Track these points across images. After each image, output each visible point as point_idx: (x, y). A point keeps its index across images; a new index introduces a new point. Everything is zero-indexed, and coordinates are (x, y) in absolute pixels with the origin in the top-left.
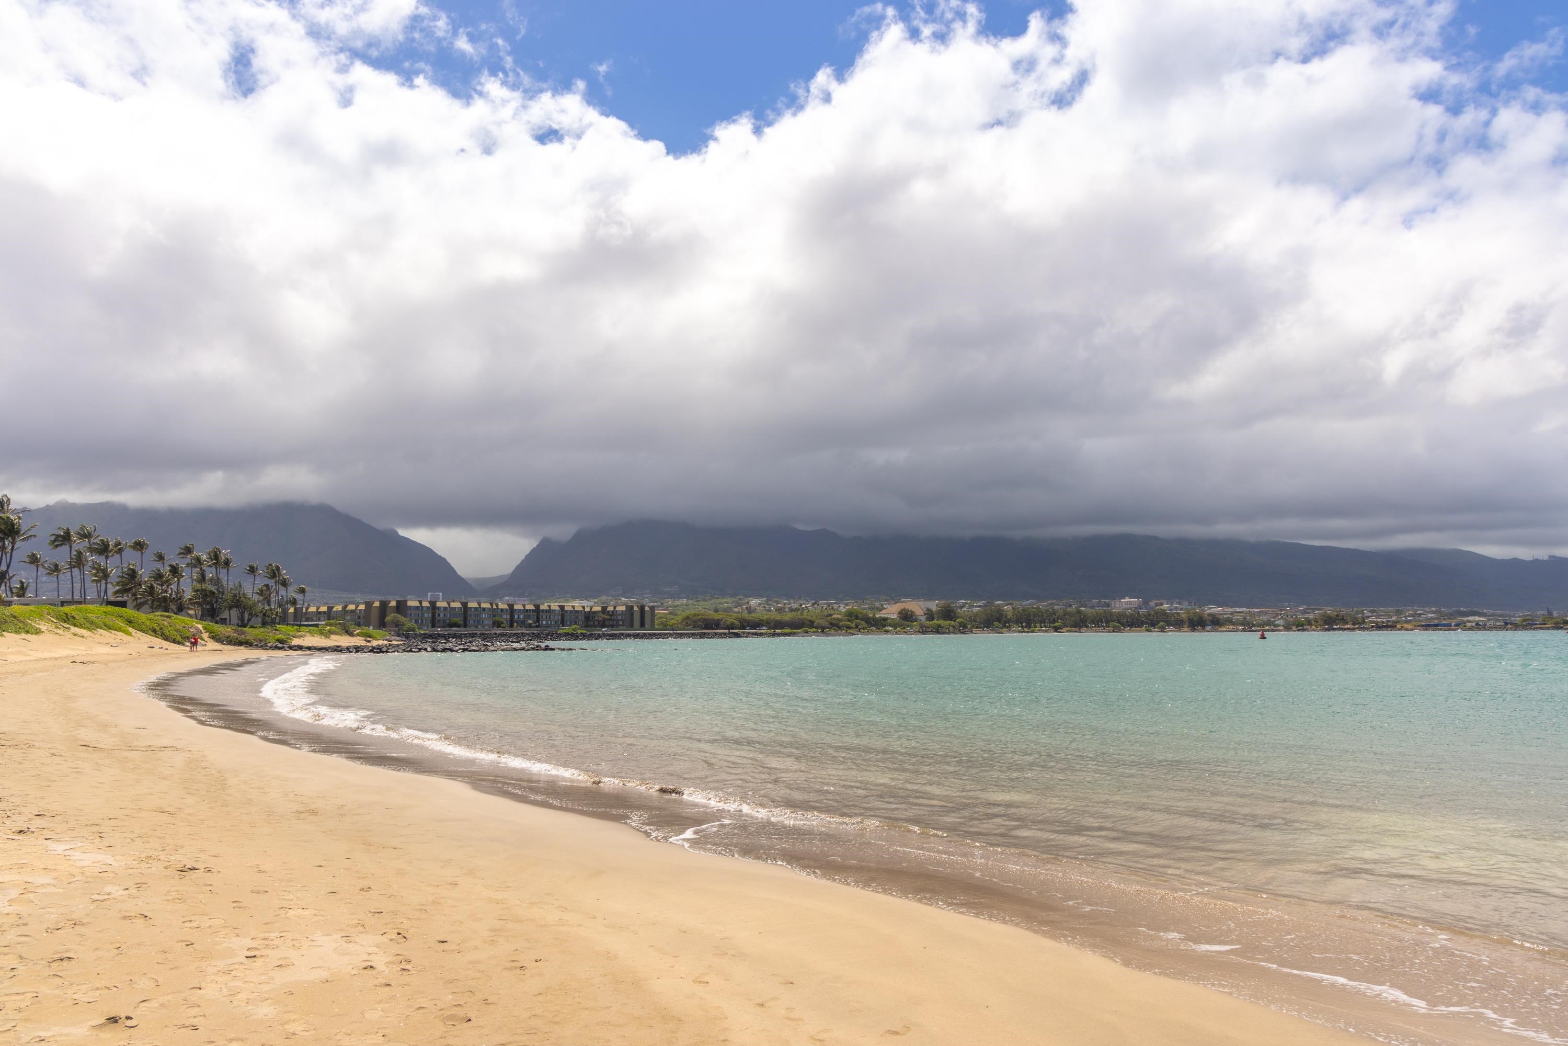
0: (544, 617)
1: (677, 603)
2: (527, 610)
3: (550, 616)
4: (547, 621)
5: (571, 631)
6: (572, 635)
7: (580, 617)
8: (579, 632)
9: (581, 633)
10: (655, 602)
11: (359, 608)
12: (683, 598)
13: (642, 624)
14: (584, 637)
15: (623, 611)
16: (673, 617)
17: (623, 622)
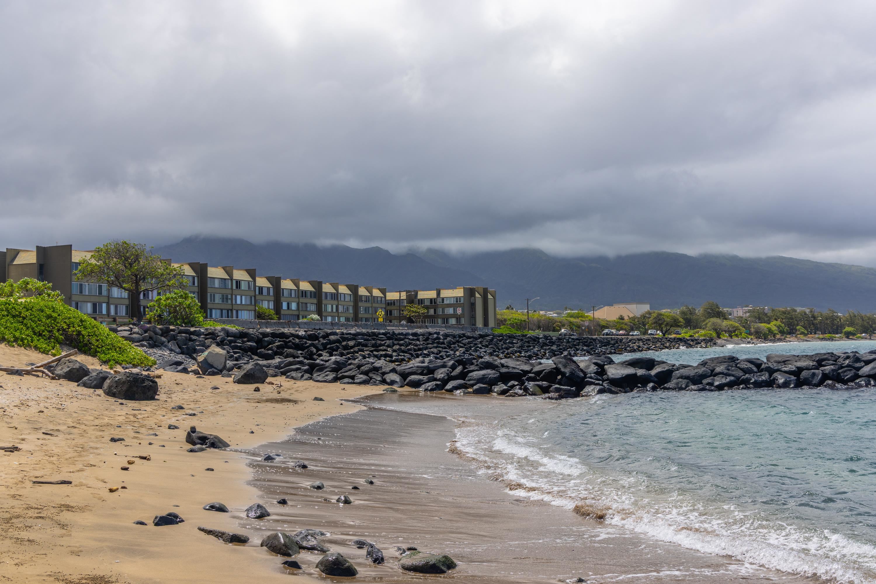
0: (329, 308)
2: (302, 291)
3: (337, 307)
7: (379, 309)
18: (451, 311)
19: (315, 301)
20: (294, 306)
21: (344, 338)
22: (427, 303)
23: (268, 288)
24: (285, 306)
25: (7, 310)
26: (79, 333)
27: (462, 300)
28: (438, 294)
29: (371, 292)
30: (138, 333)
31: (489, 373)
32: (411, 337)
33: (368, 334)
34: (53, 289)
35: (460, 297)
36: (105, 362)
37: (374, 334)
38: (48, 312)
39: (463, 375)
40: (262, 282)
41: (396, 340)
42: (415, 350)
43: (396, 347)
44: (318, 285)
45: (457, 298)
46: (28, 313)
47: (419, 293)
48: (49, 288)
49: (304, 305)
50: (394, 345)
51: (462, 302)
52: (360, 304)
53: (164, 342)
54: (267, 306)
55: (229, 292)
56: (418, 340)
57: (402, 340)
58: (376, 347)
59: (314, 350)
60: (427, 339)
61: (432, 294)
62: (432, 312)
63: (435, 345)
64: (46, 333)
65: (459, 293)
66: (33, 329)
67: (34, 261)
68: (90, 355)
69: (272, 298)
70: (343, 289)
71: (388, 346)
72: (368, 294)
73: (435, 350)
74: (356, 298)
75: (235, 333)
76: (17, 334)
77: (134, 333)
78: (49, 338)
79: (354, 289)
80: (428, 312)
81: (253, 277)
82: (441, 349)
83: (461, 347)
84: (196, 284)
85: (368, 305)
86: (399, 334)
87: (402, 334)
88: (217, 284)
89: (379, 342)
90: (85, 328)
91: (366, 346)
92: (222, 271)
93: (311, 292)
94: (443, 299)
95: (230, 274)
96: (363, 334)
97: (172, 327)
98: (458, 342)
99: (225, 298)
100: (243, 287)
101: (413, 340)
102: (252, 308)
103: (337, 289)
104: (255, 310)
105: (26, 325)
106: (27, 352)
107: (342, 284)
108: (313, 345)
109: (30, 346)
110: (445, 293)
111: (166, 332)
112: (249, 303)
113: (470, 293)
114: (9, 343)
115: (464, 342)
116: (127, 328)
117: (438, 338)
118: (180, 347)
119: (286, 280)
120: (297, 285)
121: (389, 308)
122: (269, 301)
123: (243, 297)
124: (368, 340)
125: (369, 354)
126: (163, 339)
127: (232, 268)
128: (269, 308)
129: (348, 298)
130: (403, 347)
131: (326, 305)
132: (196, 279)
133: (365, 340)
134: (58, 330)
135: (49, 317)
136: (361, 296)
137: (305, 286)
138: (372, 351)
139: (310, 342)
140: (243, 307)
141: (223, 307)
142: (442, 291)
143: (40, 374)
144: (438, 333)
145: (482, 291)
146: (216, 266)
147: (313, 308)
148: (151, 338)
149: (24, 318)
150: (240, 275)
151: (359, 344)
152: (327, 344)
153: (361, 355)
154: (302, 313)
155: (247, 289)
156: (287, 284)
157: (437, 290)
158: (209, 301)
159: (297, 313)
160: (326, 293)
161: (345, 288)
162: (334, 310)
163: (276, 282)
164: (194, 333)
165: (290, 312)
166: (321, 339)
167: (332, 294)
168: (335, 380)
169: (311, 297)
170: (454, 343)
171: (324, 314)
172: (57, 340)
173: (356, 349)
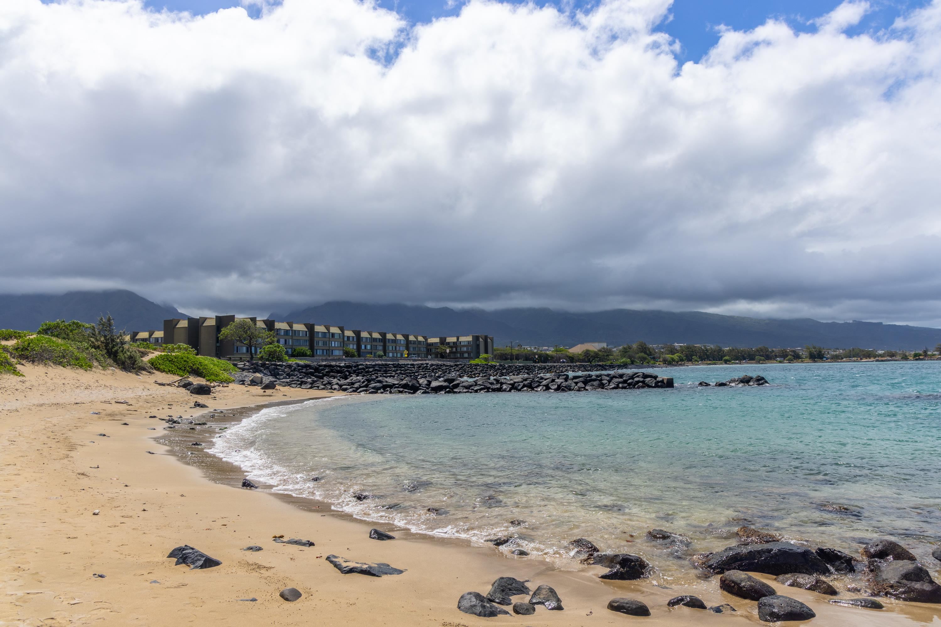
0: (390, 348)
2: (374, 339)
3: (396, 347)
4: (393, 353)
7: (422, 349)
17: (469, 354)
18: (465, 349)
19: (382, 344)
20: (369, 347)
21: (367, 367)
22: (452, 345)
23: (353, 337)
24: (363, 347)
25: (167, 359)
26: (198, 368)
27: (471, 342)
28: (458, 339)
29: (417, 338)
30: (248, 366)
31: (378, 385)
32: (409, 366)
33: (383, 365)
34: (192, 348)
35: (470, 341)
36: (208, 380)
37: (386, 365)
38: (185, 359)
39: (366, 386)
40: (349, 333)
41: (399, 367)
42: (410, 373)
43: (399, 372)
44: (384, 335)
45: (468, 341)
46: (176, 360)
47: (447, 338)
48: (190, 348)
49: (375, 346)
50: (397, 370)
51: (471, 344)
52: (410, 345)
53: (262, 370)
54: (352, 347)
55: (328, 339)
56: (414, 368)
57: (403, 367)
58: (386, 372)
59: (348, 374)
60: (420, 367)
61: (454, 339)
62: (454, 350)
63: (424, 370)
64: (183, 368)
65: (470, 339)
66: (177, 366)
67: (214, 324)
68: (202, 377)
69: (356, 343)
70: (399, 337)
71: (394, 371)
72: (415, 339)
73: (423, 373)
74: (408, 342)
75: (303, 365)
76: (170, 369)
77: (246, 366)
78: (184, 370)
79: (406, 337)
80: (452, 350)
81: (343, 331)
82: (426, 373)
83: (440, 371)
84: (308, 335)
85: (415, 346)
86: (402, 364)
87: (404, 364)
88: (320, 335)
89: (388, 369)
90: (201, 366)
91: (380, 371)
92: (324, 328)
93: (379, 339)
94: (460, 342)
95: (328, 329)
96: (379, 365)
97: (267, 363)
98: (439, 368)
99: (325, 343)
100: (336, 337)
101: (411, 368)
102: (342, 348)
103: (395, 337)
104: (343, 350)
105: (174, 365)
106: (173, 376)
107: (399, 334)
108: (347, 371)
109: (175, 374)
110: (462, 339)
111: (263, 365)
112: (339, 345)
113: (476, 338)
114: (167, 373)
115: (443, 369)
116: (243, 363)
117: (427, 367)
118: (270, 373)
119: (364, 332)
120: (371, 335)
121: (429, 347)
122: (353, 344)
123: (336, 343)
124: (382, 368)
125: (380, 376)
126: (262, 368)
127: (329, 326)
128: (353, 348)
129: (402, 342)
130: (402, 372)
131: (388, 347)
132: (308, 332)
133: (379, 368)
134: (189, 367)
135: (185, 361)
136: (411, 341)
137: (376, 335)
138: (383, 374)
139: (346, 369)
140: (336, 348)
141: (323, 348)
142: (460, 338)
143: (173, 385)
144: (427, 364)
145: (484, 338)
146: (320, 325)
147: (381, 348)
148: (255, 368)
149: (174, 362)
150: (334, 330)
151: (376, 370)
152: (356, 370)
153: (375, 376)
154: (373, 351)
155: (338, 338)
156: (364, 334)
157: (457, 337)
158: (315, 345)
159: (370, 351)
160: (389, 339)
161: (401, 336)
162: (394, 349)
163: (358, 333)
164: (279, 365)
165: (366, 351)
166: (353, 368)
167: (392, 340)
168: (311, 388)
169: (379, 341)
170: (436, 369)
171: (387, 351)
172: (188, 371)
173: (373, 373)
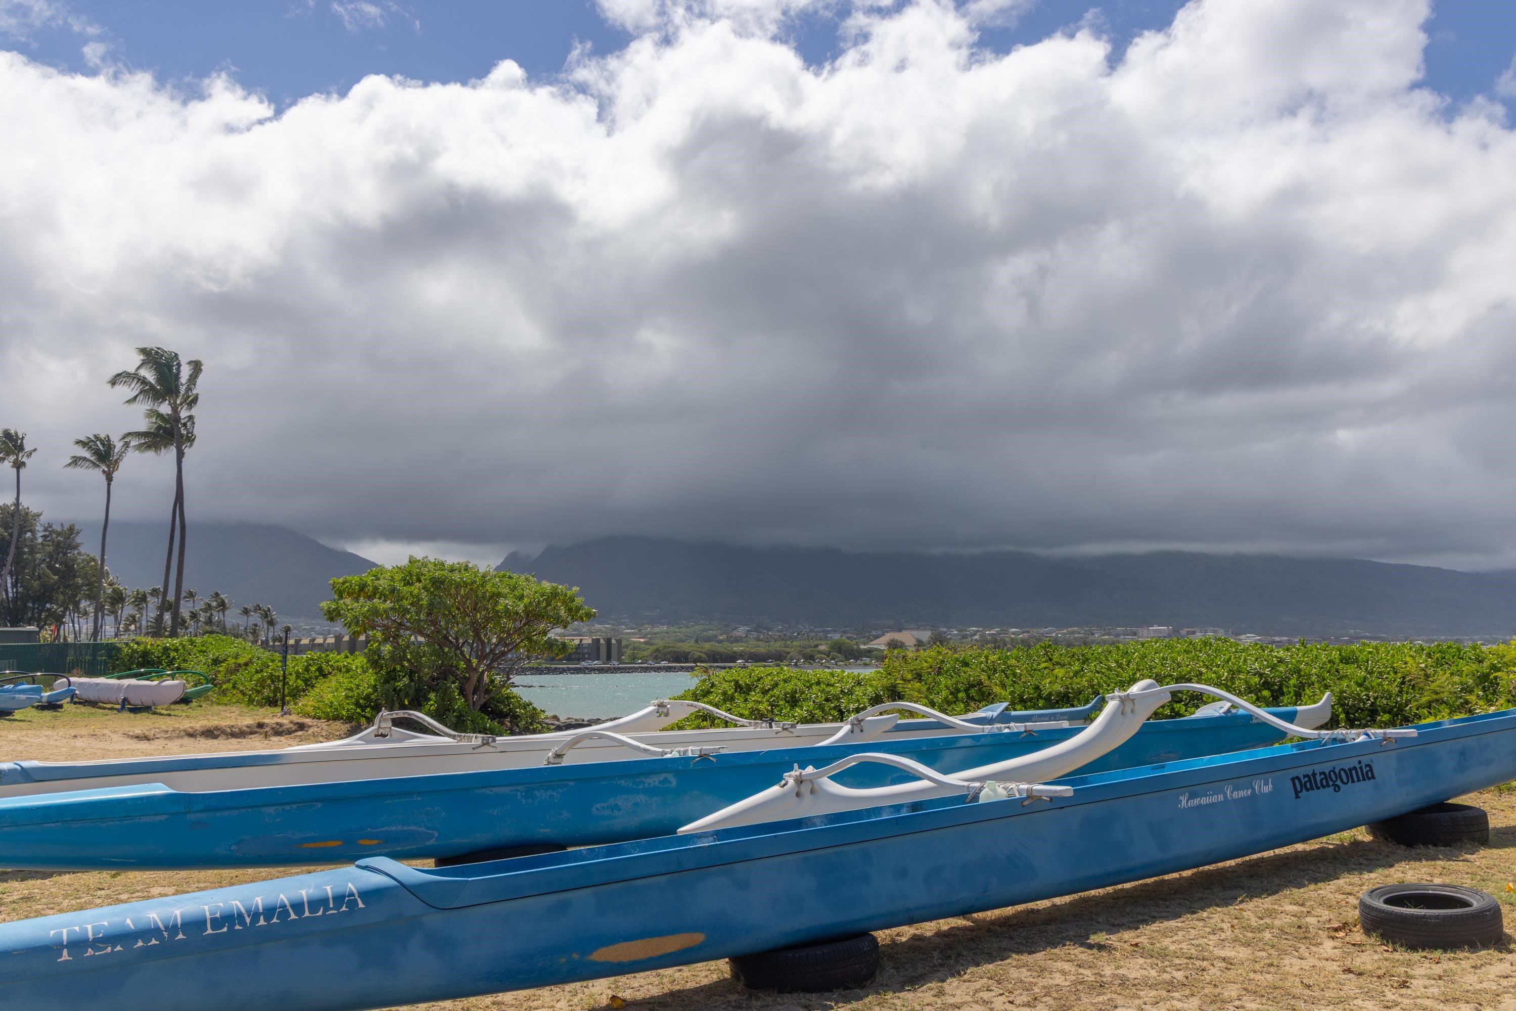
1: (656, 630)
5: (536, 666)
6: (537, 669)
8: (544, 666)
9: (546, 668)
10: (632, 629)
11: (327, 642)
12: (663, 624)
13: (609, 658)
14: (549, 671)
15: (589, 644)
16: (648, 647)
